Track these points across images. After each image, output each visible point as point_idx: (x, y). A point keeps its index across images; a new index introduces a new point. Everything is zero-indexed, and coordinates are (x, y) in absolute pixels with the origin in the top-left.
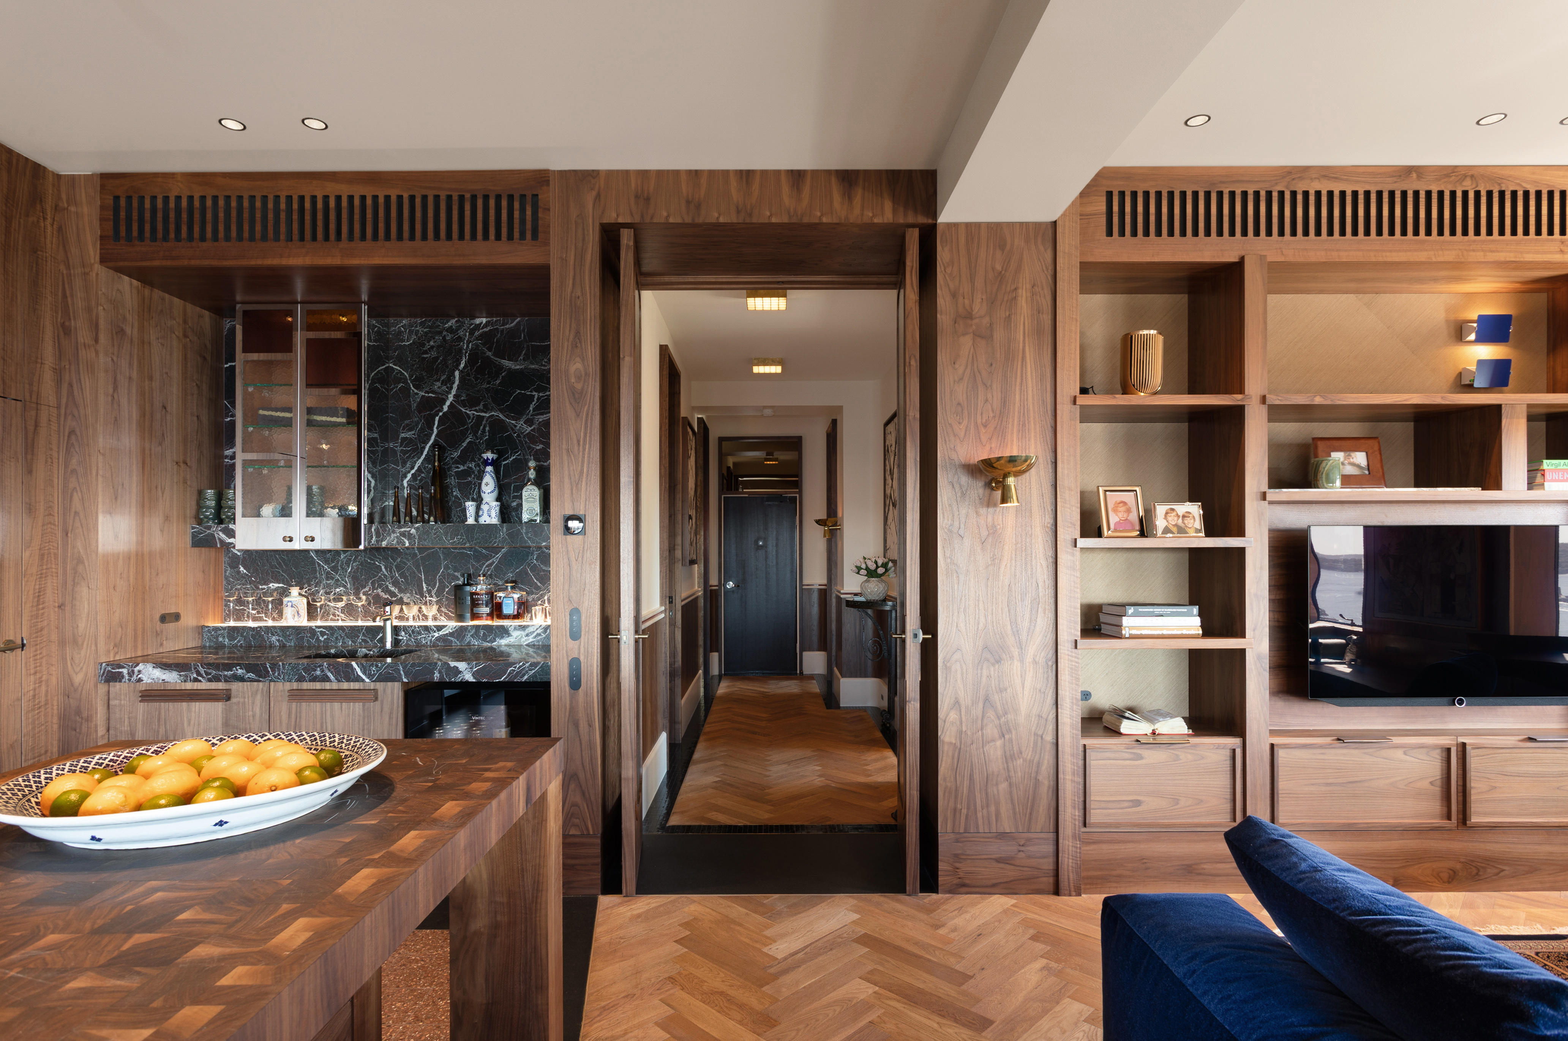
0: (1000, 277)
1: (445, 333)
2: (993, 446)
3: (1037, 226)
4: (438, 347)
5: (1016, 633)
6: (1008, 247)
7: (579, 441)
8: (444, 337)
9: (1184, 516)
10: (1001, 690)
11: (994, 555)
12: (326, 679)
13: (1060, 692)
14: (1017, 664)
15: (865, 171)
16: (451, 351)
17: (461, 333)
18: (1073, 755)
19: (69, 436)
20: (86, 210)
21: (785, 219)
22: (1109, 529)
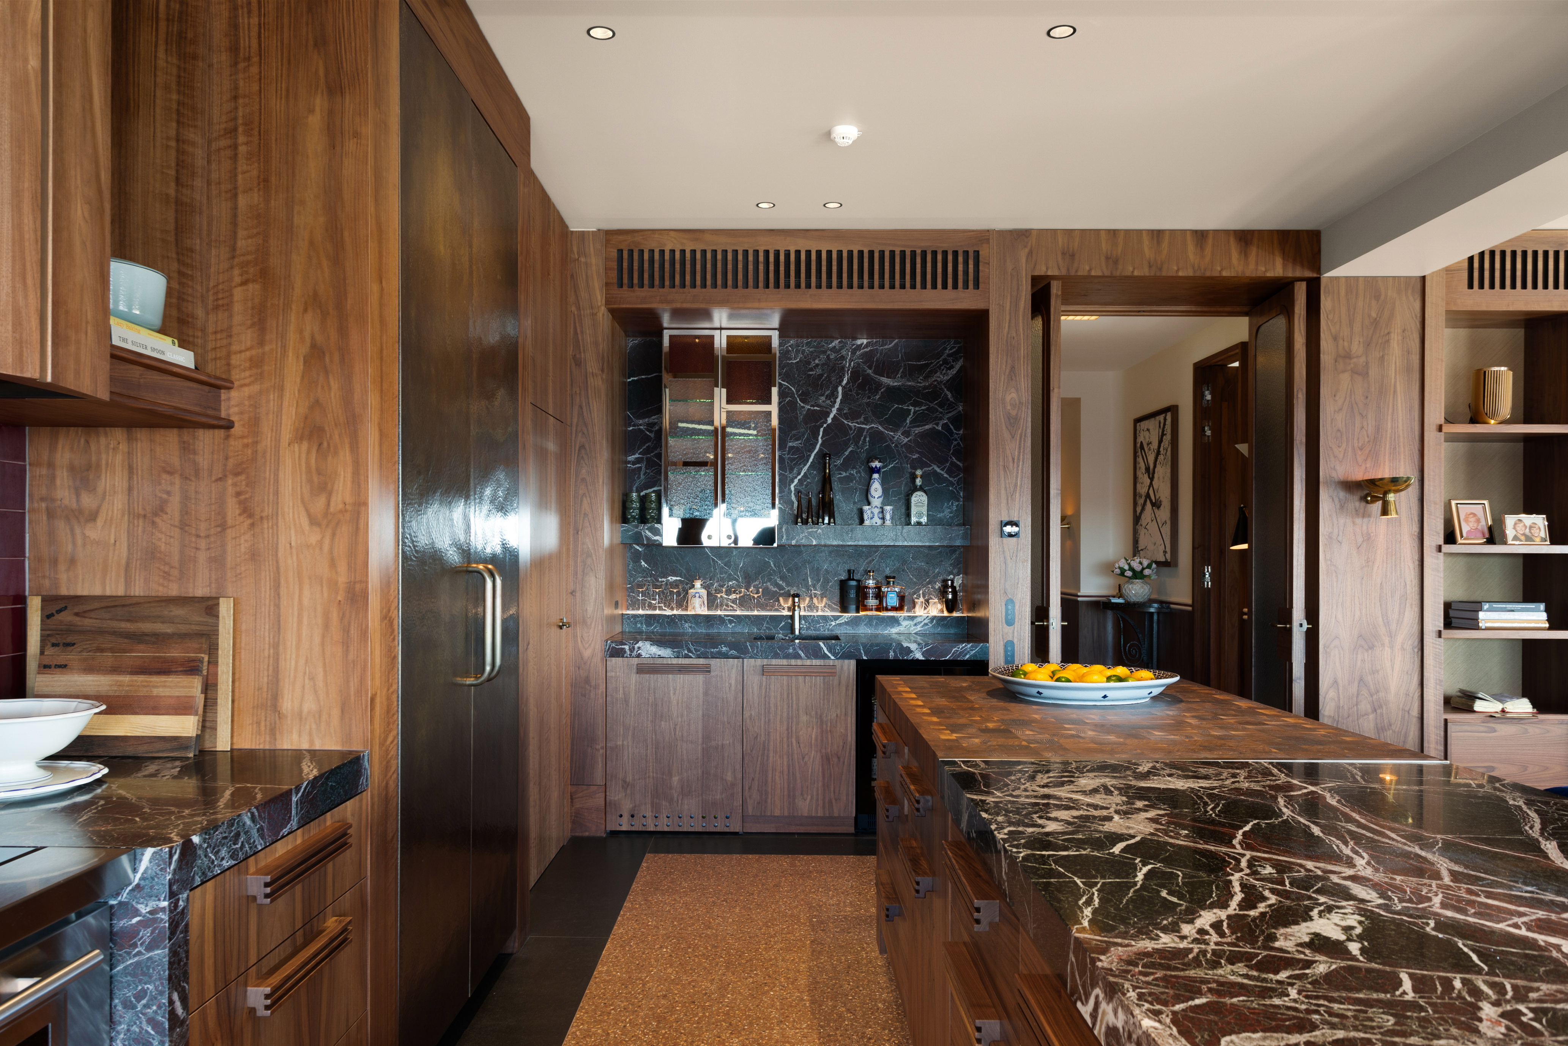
0: (1375, 323)
1: (829, 352)
2: (1368, 466)
3: (1408, 279)
4: (823, 365)
5: (1387, 624)
6: (1382, 297)
7: (1013, 459)
8: (828, 356)
9: (1531, 527)
10: (1374, 672)
11: (1368, 558)
12: (797, 656)
13: (1425, 674)
14: (1387, 650)
15: (1259, 231)
16: (835, 369)
17: (844, 352)
18: (1436, 727)
19: (579, 450)
20: (593, 260)
21: (1190, 273)
22: (1462, 536)
